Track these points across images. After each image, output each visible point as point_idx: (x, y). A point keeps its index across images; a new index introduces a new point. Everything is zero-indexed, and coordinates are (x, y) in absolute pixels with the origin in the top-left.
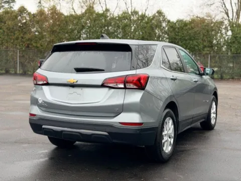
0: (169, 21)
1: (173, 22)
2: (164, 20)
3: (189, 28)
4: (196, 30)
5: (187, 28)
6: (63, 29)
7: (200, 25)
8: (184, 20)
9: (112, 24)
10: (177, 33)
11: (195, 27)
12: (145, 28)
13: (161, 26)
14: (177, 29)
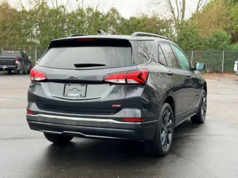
0: (123, 19)
1: (126, 20)
2: (118, 18)
3: (142, 25)
4: (148, 28)
5: (140, 25)
6: (16, 25)
7: (152, 23)
8: (137, 18)
9: (67, 20)
10: (131, 31)
11: (148, 25)
12: (100, 25)
13: (115, 23)
14: (130, 27)
